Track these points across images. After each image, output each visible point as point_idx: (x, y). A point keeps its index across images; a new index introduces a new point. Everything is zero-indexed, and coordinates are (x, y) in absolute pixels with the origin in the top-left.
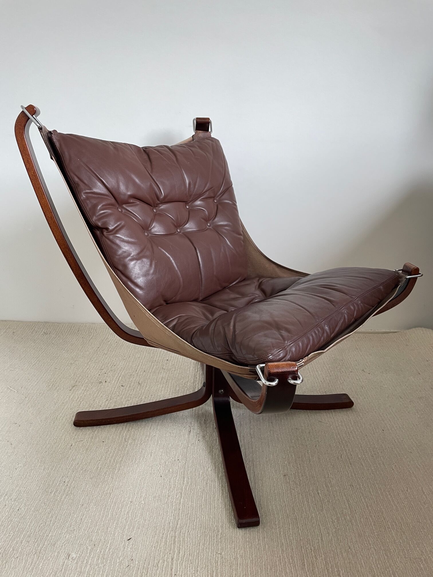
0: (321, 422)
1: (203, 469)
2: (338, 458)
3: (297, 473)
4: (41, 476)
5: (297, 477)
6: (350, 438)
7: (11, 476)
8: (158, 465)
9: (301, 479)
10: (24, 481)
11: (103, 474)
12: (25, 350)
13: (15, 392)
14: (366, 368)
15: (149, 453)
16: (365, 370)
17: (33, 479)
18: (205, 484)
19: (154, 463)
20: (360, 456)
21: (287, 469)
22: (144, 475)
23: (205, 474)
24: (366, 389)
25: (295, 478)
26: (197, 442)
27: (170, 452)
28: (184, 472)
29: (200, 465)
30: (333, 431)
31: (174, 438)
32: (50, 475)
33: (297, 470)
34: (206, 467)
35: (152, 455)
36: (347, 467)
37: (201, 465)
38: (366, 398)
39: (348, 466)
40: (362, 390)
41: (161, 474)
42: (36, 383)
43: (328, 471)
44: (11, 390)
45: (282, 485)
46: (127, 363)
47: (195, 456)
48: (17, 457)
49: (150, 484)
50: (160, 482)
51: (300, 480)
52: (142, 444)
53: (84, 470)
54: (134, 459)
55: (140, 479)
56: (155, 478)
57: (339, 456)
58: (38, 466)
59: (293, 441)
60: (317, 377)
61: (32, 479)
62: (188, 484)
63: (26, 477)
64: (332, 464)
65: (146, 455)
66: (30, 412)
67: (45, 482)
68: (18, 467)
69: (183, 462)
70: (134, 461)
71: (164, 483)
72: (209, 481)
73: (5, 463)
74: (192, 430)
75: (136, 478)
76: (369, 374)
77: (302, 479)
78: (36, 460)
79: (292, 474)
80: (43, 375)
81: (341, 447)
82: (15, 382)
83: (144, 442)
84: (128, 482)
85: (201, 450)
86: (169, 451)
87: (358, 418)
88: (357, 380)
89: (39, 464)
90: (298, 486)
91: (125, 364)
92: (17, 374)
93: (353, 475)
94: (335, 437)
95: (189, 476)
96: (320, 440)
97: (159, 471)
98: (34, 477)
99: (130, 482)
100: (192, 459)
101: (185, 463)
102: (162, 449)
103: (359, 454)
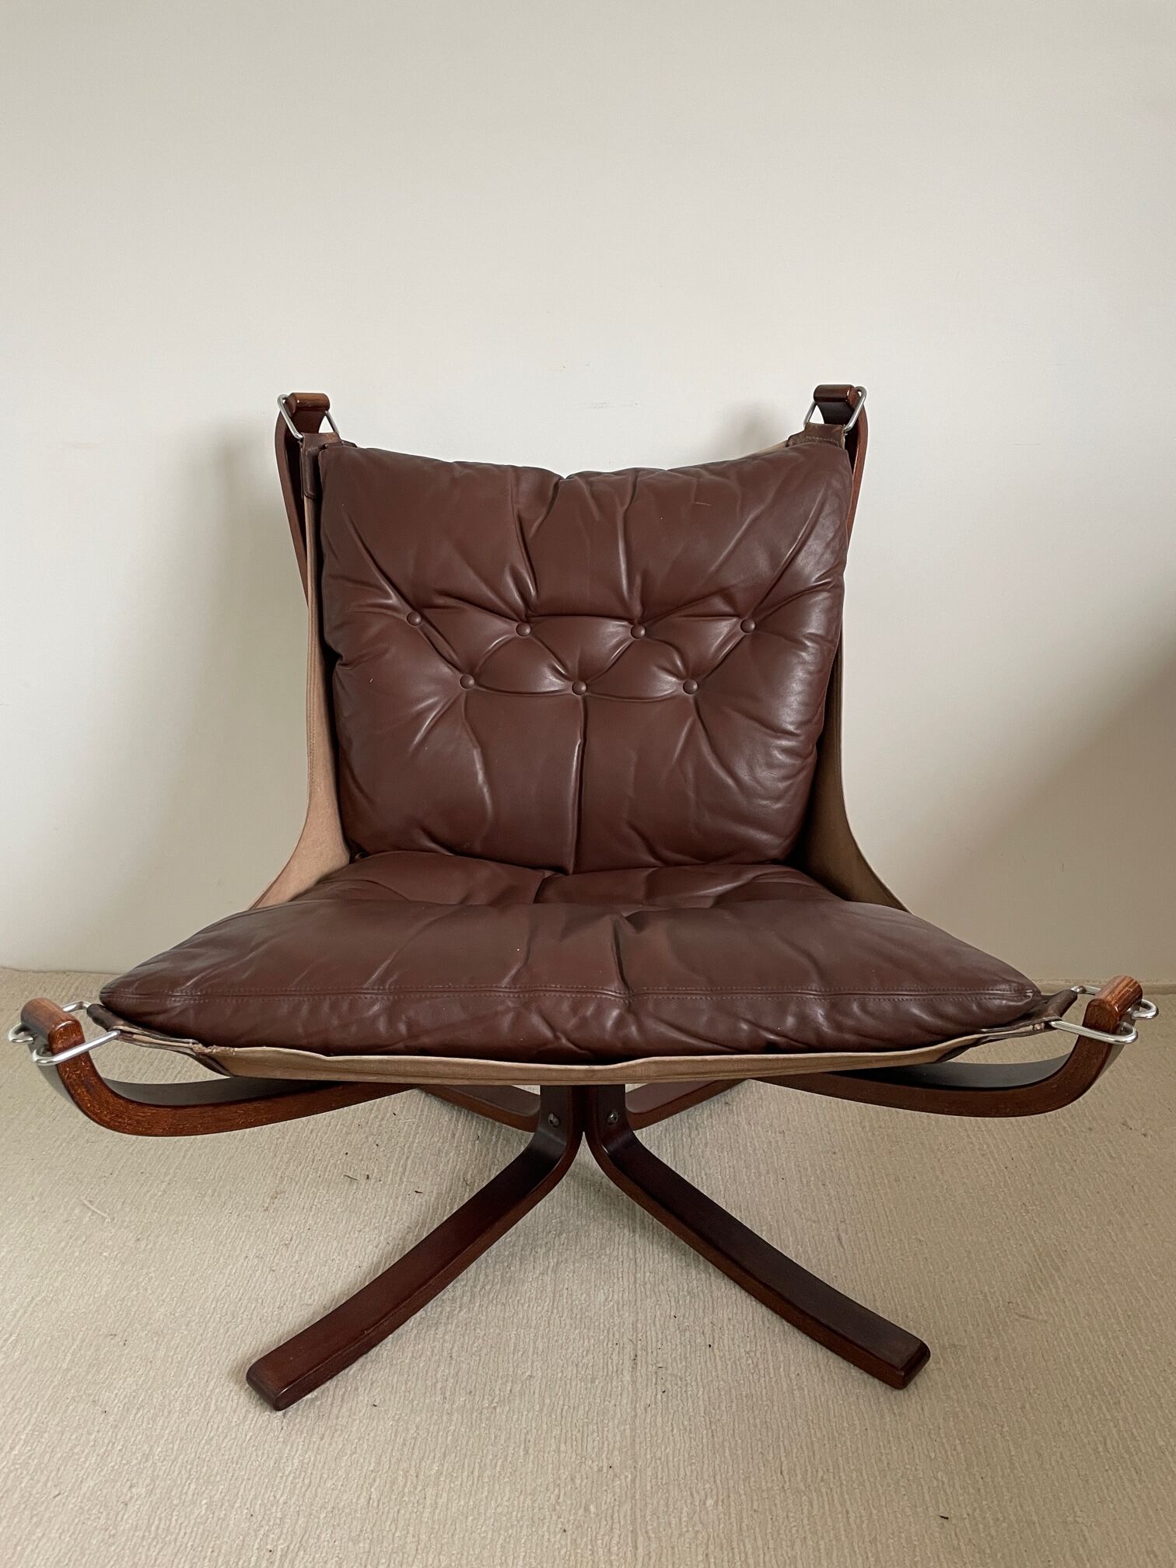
0: (1028, 1318)
1: (689, 1501)
2: (1096, 1450)
3: (978, 1511)
4: (200, 1531)
5: (981, 1526)
6: (1123, 1375)
7: (113, 1532)
8: (551, 1487)
9: (993, 1533)
10: (152, 1549)
11: (389, 1523)
12: (127, 1067)
13: (104, 1219)
14: (1131, 1117)
15: (520, 1441)
16: (1129, 1122)
17: (178, 1544)
18: (700, 1558)
19: (539, 1481)
20: (1161, 1443)
21: (947, 1499)
22: (512, 1526)
23: (696, 1518)
24: (1145, 1190)
25: (973, 1531)
26: (659, 1397)
27: (583, 1437)
28: (634, 1513)
29: (679, 1485)
30: (1069, 1350)
31: (589, 1385)
32: (228, 1525)
33: (976, 1500)
34: (698, 1493)
35: (531, 1451)
36: (1127, 1484)
37: (682, 1486)
38: (1150, 1226)
39: (1132, 1481)
40: (1133, 1197)
41: (562, 1523)
42: (164, 1186)
43: (1073, 1500)
44: (93, 1211)
45: (938, 1556)
46: (422, 1111)
47: (658, 1454)
48: (124, 1462)
49: (532, 1560)
50: (563, 1552)
51: (992, 1537)
52: (495, 1408)
53: (329, 1509)
54: (477, 1465)
55: (501, 1541)
56: (546, 1537)
57: (1099, 1445)
58: (190, 1492)
59: (952, 1392)
60: (991, 1152)
61: (176, 1540)
62: (650, 1558)
63: (157, 1534)
64: (1082, 1473)
65: (511, 1451)
66: (153, 1293)
67: (215, 1554)
68: (131, 1498)
69: (626, 1477)
70: (476, 1473)
71: (576, 1556)
72: (712, 1547)
73: (92, 1484)
74: (639, 1353)
75: (489, 1536)
76: (1145, 1135)
77: (997, 1531)
78: (183, 1472)
79: (965, 1516)
80: (184, 1157)
81: (1100, 1408)
82: (102, 1185)
83: (500, 1401)
84: (465, 1554)
85: (675, 1431)
86: (579, 1436)
87: (1137, 1300)
88: (1111, 1157)
89: (193, 1486)
90: (988, 1561)
91: (419, 1113)
92: (108, 1156)
93: (1151, 1513)
94: (1078, 1373)
95: (649, 1527)
96: (1033, 1387)
97: (555, 1510)
98: (182, 1533)
99: (471, 1552)
100: (653, 1464)
101: (633, 1481)
102: (559, 1428)
103: (1157, 1433)
